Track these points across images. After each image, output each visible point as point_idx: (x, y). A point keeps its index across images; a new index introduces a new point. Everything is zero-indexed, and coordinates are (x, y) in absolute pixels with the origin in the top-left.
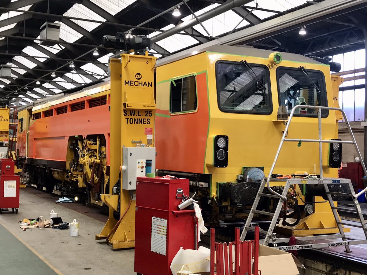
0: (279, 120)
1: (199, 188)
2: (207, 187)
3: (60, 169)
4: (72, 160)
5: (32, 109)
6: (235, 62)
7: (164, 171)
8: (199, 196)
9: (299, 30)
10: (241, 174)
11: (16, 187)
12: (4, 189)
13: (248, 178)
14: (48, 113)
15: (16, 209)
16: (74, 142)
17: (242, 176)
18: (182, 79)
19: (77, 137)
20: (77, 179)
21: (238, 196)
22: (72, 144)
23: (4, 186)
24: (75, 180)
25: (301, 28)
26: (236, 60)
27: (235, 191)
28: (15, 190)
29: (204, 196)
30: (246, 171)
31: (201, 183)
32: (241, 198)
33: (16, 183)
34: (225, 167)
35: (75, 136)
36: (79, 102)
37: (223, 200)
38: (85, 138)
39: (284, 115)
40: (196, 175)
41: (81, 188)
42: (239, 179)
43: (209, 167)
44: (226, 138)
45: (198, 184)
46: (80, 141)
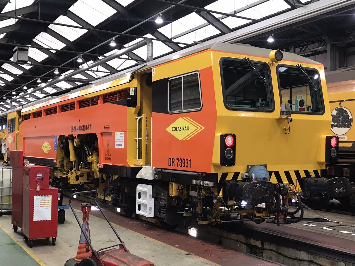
0: (282, 118)
1: (202, 187)
2: (213, 186)
3: (50, 167)
4: (62, 158)
5: (21, 111)
6: (238, 59)
7: (162, 170)
8: (203, 195)
9: (267, 38)
10: (246, 172)
11: (51, 205)
12: (34, 208)
13: (253, 176)
14: (37, 114)
15: (53, 239)
16: (64, 141)
17: (247, 174)
18: (183, 77)
19: (67, 136)
20: (67, 176)
21: (249, 196)
22: (62, 143)
23: (34, 204)
24: (65, 177)
25: (268, 36)
26: (239, 57)
27: (246, 191)
28: (51, 209)
29: (208, 195)
30: (251, 169)
31: (206, 182)
32: (252, 198)
33: (51, 199)
34: (233, 166)
35: (65, 135)
36: (69, 104)
37: (229, 199)
38: (75, 137)
39: (287, 113)
40: (201, 174)
41: (71, 184)
42: (245, 177)
43: (215, 166)
44: (234, 136)
45: (203, 183)
46: (70, 140)
